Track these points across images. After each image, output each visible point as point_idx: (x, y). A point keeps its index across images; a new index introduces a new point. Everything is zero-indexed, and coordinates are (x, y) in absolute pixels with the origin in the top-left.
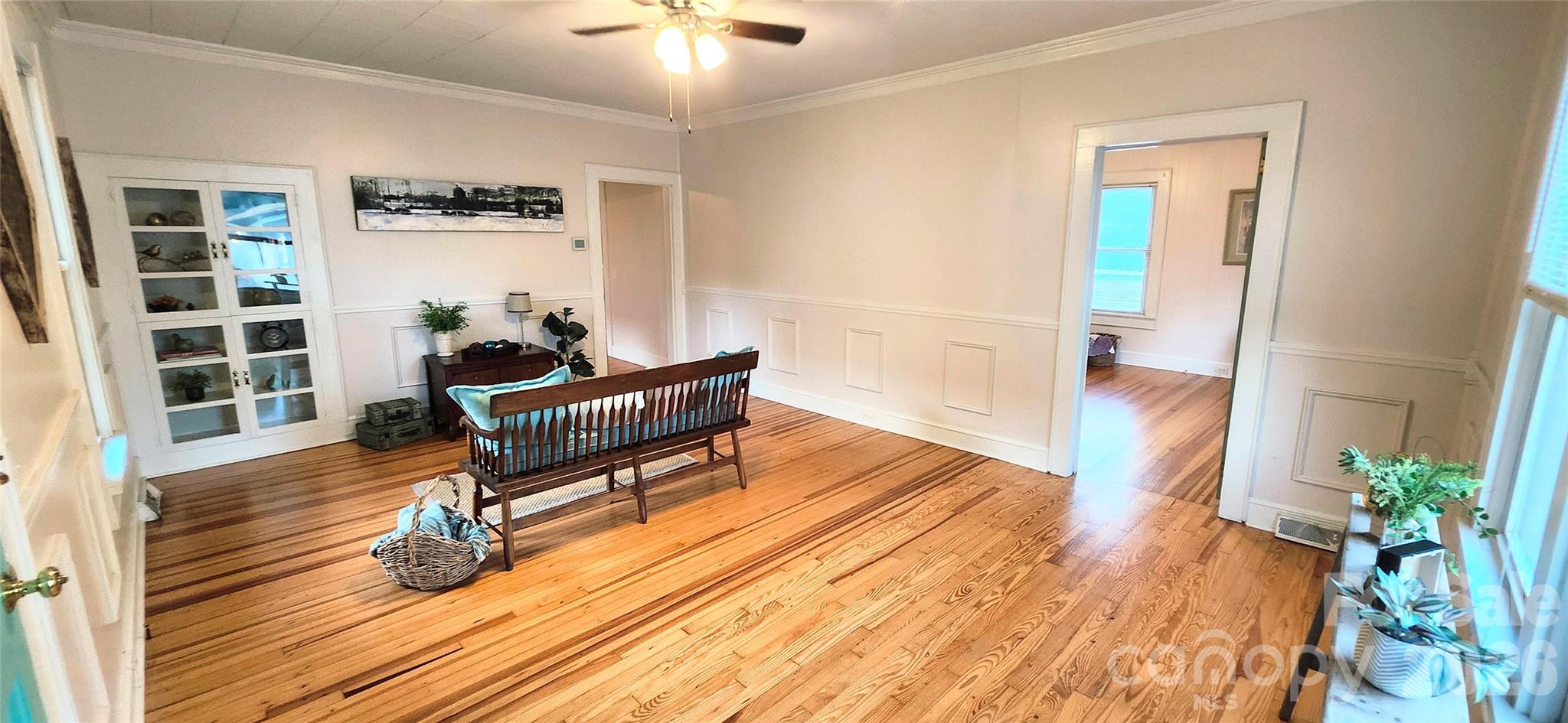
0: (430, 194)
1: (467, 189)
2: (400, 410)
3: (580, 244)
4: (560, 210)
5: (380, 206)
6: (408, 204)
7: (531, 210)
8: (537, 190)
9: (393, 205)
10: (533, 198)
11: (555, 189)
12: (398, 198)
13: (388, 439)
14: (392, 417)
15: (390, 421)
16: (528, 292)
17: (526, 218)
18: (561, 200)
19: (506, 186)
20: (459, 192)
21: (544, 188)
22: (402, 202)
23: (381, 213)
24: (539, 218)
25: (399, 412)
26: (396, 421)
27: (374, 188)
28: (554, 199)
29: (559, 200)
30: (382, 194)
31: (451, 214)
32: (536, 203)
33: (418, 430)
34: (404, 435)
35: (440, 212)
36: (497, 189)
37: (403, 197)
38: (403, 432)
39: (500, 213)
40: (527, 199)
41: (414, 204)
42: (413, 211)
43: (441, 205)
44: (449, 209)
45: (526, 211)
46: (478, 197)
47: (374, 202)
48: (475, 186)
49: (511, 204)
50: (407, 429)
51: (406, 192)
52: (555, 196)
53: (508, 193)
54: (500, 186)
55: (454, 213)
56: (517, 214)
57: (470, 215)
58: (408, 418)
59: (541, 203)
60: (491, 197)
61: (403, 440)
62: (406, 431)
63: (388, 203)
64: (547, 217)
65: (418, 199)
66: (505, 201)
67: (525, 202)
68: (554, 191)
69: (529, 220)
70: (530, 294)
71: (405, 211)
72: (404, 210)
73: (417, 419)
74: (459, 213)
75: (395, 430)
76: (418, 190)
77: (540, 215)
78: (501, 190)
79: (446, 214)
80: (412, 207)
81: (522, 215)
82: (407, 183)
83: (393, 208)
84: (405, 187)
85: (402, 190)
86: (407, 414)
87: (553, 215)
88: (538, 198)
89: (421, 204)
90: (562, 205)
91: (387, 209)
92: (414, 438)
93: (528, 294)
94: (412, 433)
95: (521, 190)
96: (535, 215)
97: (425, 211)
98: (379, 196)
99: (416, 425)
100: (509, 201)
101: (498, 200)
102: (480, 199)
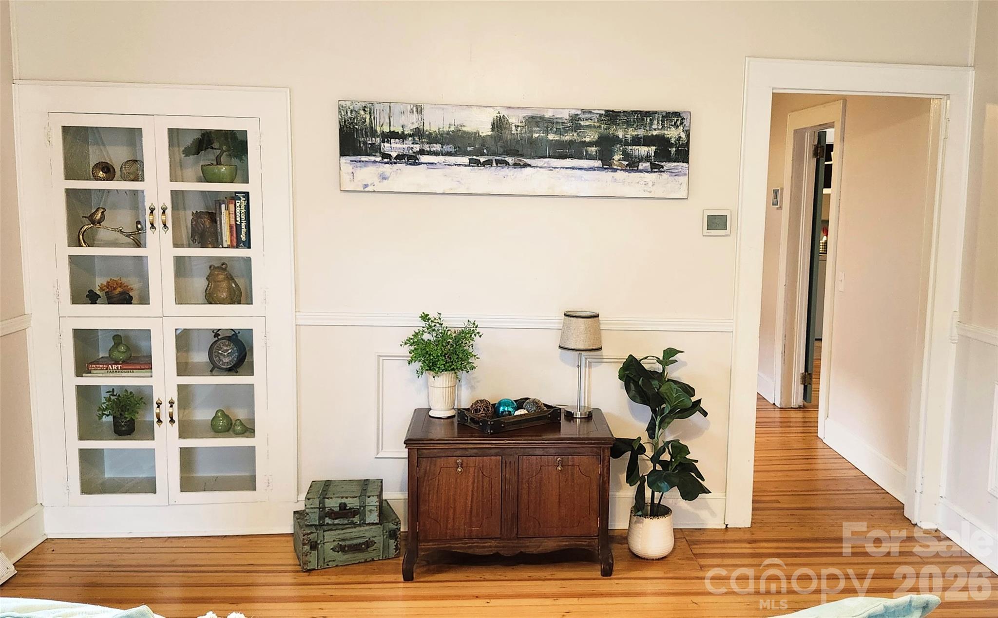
0: (452, 128)
1: (515, 119)
2: (345, 504)
3: (716, 223)
4: (683, 154)
5: (374, 150)
6: (417, 148)
7: (627, 156)
8: (642, 117)
9: (394, 148)
10: (631, 133)
11: (677, 114)
12: (402, 137)
13: (314, 553)
14: (332, 514)
15: (328, 520)
16: (596, 311)
17: (615, 170)
18: (688, 136)
19: (584, 112)
20: (499, 124)
21: (656, 113)
22: (409, 143)
23: (375, 162)
24: (641, 171)
25: (343, 506)
26: (336, 521)
27: (368, 120)
28: (672, 133)
29: (683, 135)
30: (378, 129)
31: (484, 164)
32: (637, 141)
33: (369, 544)
34: (342, 549)
35: (465, 160)
36: (567, 117)
37: (410, 136)
38: (343, 543)
39: (568, 162)
40: (620, 134)
41: (427, 148)
42: (424, 159)
43: (469, 149)
44: (483, 154)
45: (616, 157)
46: (531, 132)
47: (365, 143)
48: (530, 113)
49: (591, 144)
50: (351, 539)
51: (416, 126)
52: (677, 127)
53: (587, 123)
54: (573, 112)
55: (488, 163)
56: (598, 163)
57: (516, 165)
58: (356, 519)
59: (647, 141)
60: (555, 133)
61: (341, 557)
62: (348, 543)
63: (386, 145)
64: (656, 168)
65: (433, 139)
66: (579, 140)
67: (616, 140)
68: (674, 117)
69: (620, 175)
70: (600, 318)
71: (411, 159)
72: (410, 157)
73: (369, 524)
74: (497, 162)
75: (330, 539)
76: (435, 123)
77: (643, 165)
78: (575, 119)
79: (478, 163)
80: (422, 152)
81: (607, 164)
82: (419, 110)
83: (394, 154)
84: (415, 117)
85: (410, 123)
86: (354, 512)
87: (667, 165)
88: (641, 132)
89: (437, 147)
90: (687, 144)
91: (385, 156)
92: (361, 556)
93: (597, 316)
94: (356, 548)
95: (612, 117)
96: (632, 165)
97: (441, 159)
98: (373, 133)
99: (368, 535)
100: (587, 140)
101: (567, 138)
102: (536, 135)
